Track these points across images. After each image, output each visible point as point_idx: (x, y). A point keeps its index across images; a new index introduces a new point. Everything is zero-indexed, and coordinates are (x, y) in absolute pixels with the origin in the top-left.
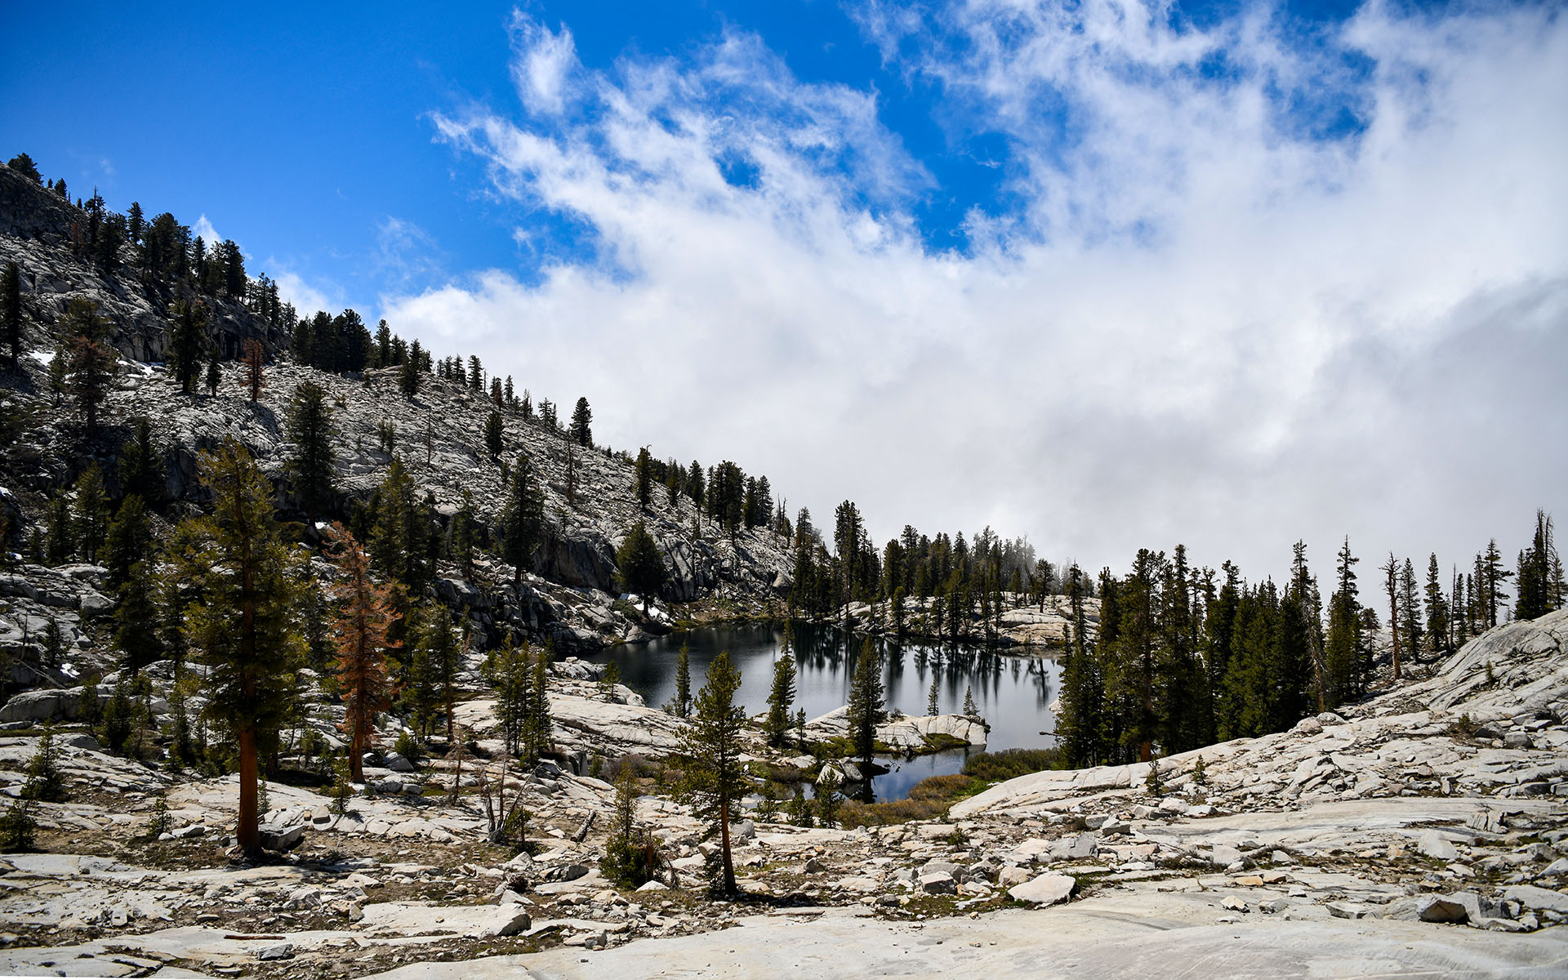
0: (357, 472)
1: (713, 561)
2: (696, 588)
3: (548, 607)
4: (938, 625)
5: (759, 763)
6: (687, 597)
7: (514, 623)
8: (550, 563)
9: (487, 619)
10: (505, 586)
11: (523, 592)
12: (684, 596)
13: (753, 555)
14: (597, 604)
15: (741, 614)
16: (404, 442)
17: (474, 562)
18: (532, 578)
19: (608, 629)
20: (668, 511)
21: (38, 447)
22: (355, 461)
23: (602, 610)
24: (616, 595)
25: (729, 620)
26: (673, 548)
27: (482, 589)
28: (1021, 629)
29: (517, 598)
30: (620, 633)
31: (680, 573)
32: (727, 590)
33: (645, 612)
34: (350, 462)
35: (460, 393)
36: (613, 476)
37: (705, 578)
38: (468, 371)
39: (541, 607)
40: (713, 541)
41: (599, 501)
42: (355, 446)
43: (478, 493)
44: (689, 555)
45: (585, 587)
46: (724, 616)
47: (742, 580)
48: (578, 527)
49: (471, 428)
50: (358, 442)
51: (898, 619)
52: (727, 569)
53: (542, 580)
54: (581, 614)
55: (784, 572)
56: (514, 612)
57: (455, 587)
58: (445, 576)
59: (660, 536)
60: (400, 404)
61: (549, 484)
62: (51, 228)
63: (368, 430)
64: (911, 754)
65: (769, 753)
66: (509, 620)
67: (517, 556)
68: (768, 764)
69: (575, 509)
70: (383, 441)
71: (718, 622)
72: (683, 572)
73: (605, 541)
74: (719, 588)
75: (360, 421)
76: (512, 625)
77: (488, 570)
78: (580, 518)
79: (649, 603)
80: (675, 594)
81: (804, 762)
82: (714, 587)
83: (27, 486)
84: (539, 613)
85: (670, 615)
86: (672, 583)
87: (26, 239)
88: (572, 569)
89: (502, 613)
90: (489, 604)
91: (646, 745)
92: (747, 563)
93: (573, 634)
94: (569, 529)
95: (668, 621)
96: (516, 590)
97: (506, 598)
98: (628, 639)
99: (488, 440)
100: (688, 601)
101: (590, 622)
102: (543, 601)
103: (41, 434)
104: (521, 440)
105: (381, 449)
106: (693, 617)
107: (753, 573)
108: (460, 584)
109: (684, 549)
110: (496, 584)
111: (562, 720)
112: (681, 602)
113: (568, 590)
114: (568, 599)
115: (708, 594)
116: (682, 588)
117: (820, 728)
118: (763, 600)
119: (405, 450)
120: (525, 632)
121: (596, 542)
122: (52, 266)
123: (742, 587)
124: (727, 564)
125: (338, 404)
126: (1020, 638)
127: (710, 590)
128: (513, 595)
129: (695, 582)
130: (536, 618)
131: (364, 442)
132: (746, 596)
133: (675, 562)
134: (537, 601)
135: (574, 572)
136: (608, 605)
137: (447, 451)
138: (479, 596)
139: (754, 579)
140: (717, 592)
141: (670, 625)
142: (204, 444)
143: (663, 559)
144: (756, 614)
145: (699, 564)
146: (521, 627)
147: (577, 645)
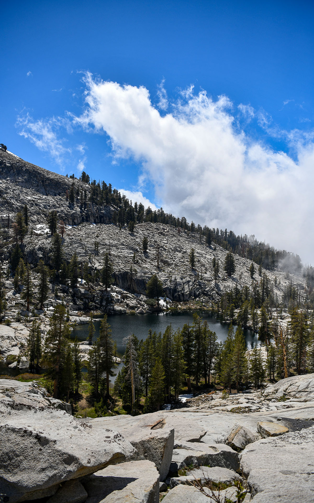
1: (202, 288)
2: (190, 297)
3: (113, 299)
9: (87, 301)
12: (184, 299)
15: (202, 307)
19: (133, 308)
21: (6, 250)
25: (196, 309)
26: (185, 283)
27: (91, 292)
30: (137, 310)
31: (184, 291)
32: (202, 298)
33: (158, 303)
34: (81, 253)
37: (195, 294)
39: (110, 299)
40: (210, 281)
44: (192, 285)
45: (138, 294)
46: (193, 307)
47: (211, 295)
53: (121, 290)
54: (126, 302)
56: (97, 300)
57: (80, 291)
62: (64, 192)
67: (106, 283)
71: (190, 309)
72: (186, 291)
76: (95, 303)
80: (180, 298)
86: (179, 295)
87: (55, 196)
89: (94, 300)
90: (90, 297)
97: (96, 295)
98: (137, 312)
100: (185, 301)
101: (127, 305)
102: (112, 297)
103: (8, 247)
105: (95, 249)
106: (180, 306)
107: (217, 293)
108: (83, 290)
109: (191, 283)
113: (129, 294)
114: (127, 297)
115: (193, 299)
116: (183, 296)
120: (98, 306)
122: (57, 202)
123: (209, 298)
124: (208, 289)
127: (195, 298)
128: (99, 295)
129: (190, 295)
130: (105, 302)
131: (91, 248)
132: (208, 301)
133: (184, 287)
134: (110, 297)
135: (136, 289)
136: (143, 300)
137: (124, 250)
138: (87, 294)
139: (216, 295)
140: (198, 299)
141: (166, 308)
142: (40, 249)
143: (178, 287)
144: (208, 308)
145: (194, 288)
146: (98, 304)
147: (113, 312)
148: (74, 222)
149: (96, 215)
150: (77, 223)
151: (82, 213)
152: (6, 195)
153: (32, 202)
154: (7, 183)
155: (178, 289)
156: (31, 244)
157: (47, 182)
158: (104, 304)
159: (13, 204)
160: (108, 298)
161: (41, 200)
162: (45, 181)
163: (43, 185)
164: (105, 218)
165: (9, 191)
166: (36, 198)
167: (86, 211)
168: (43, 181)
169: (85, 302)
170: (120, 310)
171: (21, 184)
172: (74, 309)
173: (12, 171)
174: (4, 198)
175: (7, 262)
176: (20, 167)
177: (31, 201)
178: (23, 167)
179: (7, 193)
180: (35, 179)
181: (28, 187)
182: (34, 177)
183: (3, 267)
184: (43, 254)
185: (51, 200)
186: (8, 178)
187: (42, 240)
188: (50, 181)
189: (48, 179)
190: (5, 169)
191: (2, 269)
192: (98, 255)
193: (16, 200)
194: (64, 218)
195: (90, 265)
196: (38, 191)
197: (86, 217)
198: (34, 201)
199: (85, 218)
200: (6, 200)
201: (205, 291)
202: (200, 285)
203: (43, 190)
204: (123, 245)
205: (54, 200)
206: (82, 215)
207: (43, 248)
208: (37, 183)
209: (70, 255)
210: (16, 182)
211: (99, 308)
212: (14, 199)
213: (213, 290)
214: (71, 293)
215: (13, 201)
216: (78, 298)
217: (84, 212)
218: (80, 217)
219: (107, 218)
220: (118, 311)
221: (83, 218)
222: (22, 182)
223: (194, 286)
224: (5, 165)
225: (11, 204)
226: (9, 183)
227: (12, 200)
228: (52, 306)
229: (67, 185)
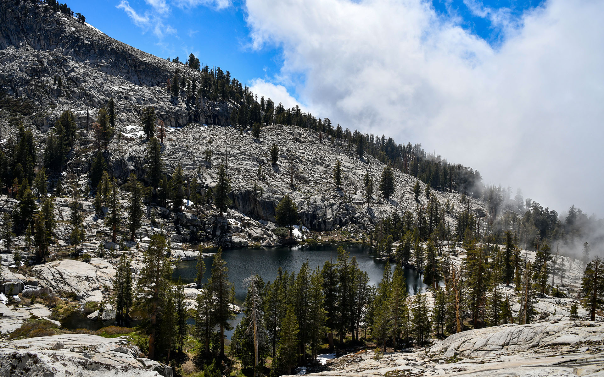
1: (350, 213)
6: (327, 229)
12: (325, 228)
13: (376, 212)
15: (350, 239)
19: (257, 239)
21: (83, 159)
22: (190, 165)
23: (259, 231)
25: (341, 241)
26: (328, 206)
27: (200, 218)
31: (326, 217)
32: (350, 227)
33: (291, 233)
37: (340, 221)
39: (226, 227)
40: (361, 204)
42: (195, 159)
44: (336, 210)
45: (265, 221)
46: (338, 239)
47: (361, 223)
53: (242, 216)
54: (247, 232)
56: (209, 228)
57: (186, 216)
62: (164, 81)
67: (221, 205)
71: (333, 241)
72: (328, 217)
74: (346, 226)
76: (206, 233)
80: (319, 227)
82: (343, 225)
83: (73, 172)
86: (319, 222)
87: (153, 86)
89: (204, 228)
90: (199, 224)
92: (369, 216)
93: (232, 240)
97: (207, 222)
98: (263, 244)
99: (272, 155)
101: (250, 235)
102: (230, 225)
103: (86, 155)
105: (207, 160)
106: (320, 238)
107: (370, 220)
108: (190, 215)
109: (335, 207)
110: (207, 216)
113: (252, 221)
114: (249, 225)
115: (338, 229)
116: (325, 224)
118: (368, 234)
120: (211, 236)
122: (155, 95)
123: (360, 227)
124: (357, 215)
127: (341, 227)
128: (212, 221)
129: (334, 223)
130: (220, 231)
131: (201, 157)
132: (358, 231)
133: (326, 212)
134: (226, 224)
135: (262, 214)
136: (271, 229)
137: (245, 161)
138: (196, 220)
139: (369, 223)
140: (344, 228)
141: (301, 240)
142: (131, 158)
143: (319, 211)
144: (358, 240)
145: (340, 214)
146: (210, 234)
147: (230, 244)
148: (178, 123)
149: (209, 114)
150: (182, 124)
151: (189, 110)
152: (84, 84)
153: (120, 94)
154: (86, 67)
155: (318, 214)
156: (118, 152)
157: (141, 67)
158: (218, 233)
159: (94, 97)
160: (223, 226)
161: (133, 91)
162: (139, 65)
163: (136, 72)
164: (220, 118)
165: (88, 78)
166: (125, 89)
167: (195, 108)
168: (135, 66)
169: (193, 230)
170: (240, 242)
171: (105, 69)
172: (177, 240)
173: (93, 50)
174: (82, 89)
175: (85, 175)
176: (104, 45)
177: (118, 93)
178: (107, 46)
179: (85, 81)
180: (125, 63)
181: (114, 74)
182: (123, 59)
183: (80, 182)
184: (135, 166)
185: (147, 92)
186: (87, 61)
187: (134, 147)
188: (146, 67)
189: (143, 63)
190: (82, 48)
191: (79, 185)
192: (210, 168)
193: (99, 91)
194: (164, 117)
195: (199, 181)
196: (128, 79)
197: (195, 116)
198: (122, 93)
199: (193, 117)
200: (84, 90)
201: (354, 217)
202: (347, 210)
203: (135, 78)
204: (245, 155)
205: (150, 92)
206: (189, 114)
207: (135, 157)
208: (127, 68)
209: (172, 167)
210: (98, 66)
211: (212, 239)
212: (95, 90)
213: (365, 216)
214: (173, 218)
215: (93, 93)
216: (183, 225)
217: (192, 110)
218: (186, 116)
219: (224, 118)
220: (237, 243)
221: (190, 117)
222: (107, 67)
223: (339, 211)
224: (83, 43)
225: (91, 96)
226: (88, 67)
227: (92, 91)
228: (147, 235)
229: (168, 72)
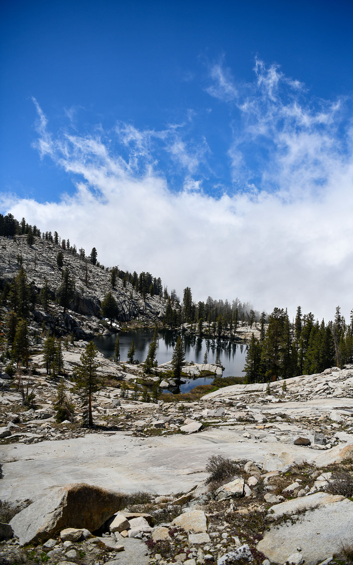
0: (8, 272)
1: (137, 307)
2: (130, 316)
3: (75, 322)
4: (214, 332)
5: (140, 379)
6: (127, 320)
7: (62, 327)
8: (77, 306)
9: (52, 325)
10: (59, 314)
11: (66, 316)
12: (125, 319)
13: (152, 306)
14: (93, 321)
15: (146, 326)
16: (26, 262)
17: (49, 305)
18: (70, 311)
19: (96, 330)
20: (122, 289)
22: (8, 268)
23: (95, 323)
24: (101, 318)
25: (142, 328)
26: (122, 302)
27: (51, 315)
28: (243, 334)
29: (64, 318)
30: (101, 332)
31: (124, 311)
32: (141, 318)
33: (111, 324)
34: (6, 268)
35: (50, 245)
36: (103, 276)
37: (134, 313)
38: (54, 237)
39: (73, 322)
40: (137, 300)
41: (97, 285)
42: (8, 263)
43: (52, 281)
44: (128, 305)
45: (89, 315)
46: (139, 327)
47: (147, 314)
48: (88, 293)
49: (52, 257)
50: (9, 261)
51: (200, 329)
52: (141, 310)
53: (74, 312)
54: (87, 325)
55: (162, 312)
56: (62, 323)
57: (41, 314)
58: (38, 310)
59: (118, 298)
60: (27, 248)
61: (79, 278)
63: (13, 257)
64: (195, 377)
65: (144, 375)
66: (60, 326)
67: (65, 304)
68: (143, 380)
69: (88, 287)
70: (18, 261)
71: (137, 329)
72: (126, 311)
73: (98, 299)
74: (139, 317)
75: (11, 254)
76: (62, 328)
77: (54, 308)
78: (89, 290)
79: (112, 321)
80: (122, 319)
81: (155, 379)
82: (137, 316)
84: (71, 324)
85: (120, 326)
86: (121, 315)
88: (85, 309)
89: (58, 323)
90: (53, 320)
91: (100, 371)
92: (149, 308)
93: (84, 332)
94: (84, 294)
95: (119, 328)
96: (64, 316)
97: (60, 318)
98: (104, 334)
99: (58, 262)
100: (127, 321)
101: (90, 328)
102: (73, 320)
104: (70, 262)
105: (18, 264)
106: (128, 327)
107: (151, 312)
108: (43, 313)
109: (126, 303)
110: (56, 313)
111: (70, 362)
112: (125, 322)
113: (83, 316)
114: (83, 319)
116: (125, 316)
117: (164, 367)
118: (154, 322)
119: (27, 265)
120: (66, 331)
121: (94, 299)
123: (147, 317)
124: (142, 308)
125: (3, 248)
126: (243, 337)
127: (135, 318)
128: (62, 318)
129: (130, 314)
130: (70, 326)
131: (12, 261)
132: (148, 320)
133: (123, 307)
134: (71, 319)
136: (97, 322)
137: (42, 266)
138: (50, 317)
139: (151, 314)
140: (138, 318)
143: (119, 306)
144: (151, 326)
145: (131, 308)
146: (65, 329)
147: (84, 336)
155: (119, 309)
213: (146, 309)
214: (32, 317)
220: (89, 334)
223: (130, 306)
